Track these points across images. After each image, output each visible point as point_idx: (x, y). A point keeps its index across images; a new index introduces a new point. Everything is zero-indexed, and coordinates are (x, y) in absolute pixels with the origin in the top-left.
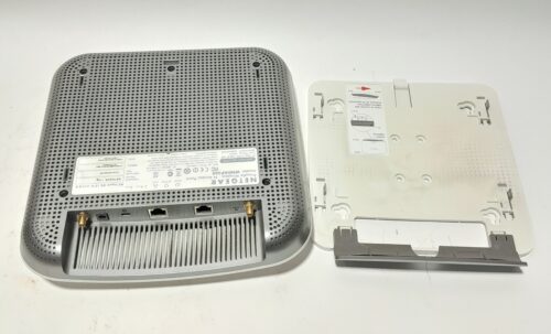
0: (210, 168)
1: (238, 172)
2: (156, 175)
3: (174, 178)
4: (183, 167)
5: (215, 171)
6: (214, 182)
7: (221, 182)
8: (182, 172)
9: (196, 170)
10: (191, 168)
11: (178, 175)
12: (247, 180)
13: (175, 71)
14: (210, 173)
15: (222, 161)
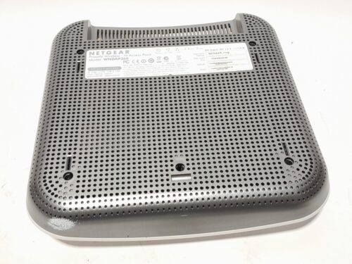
0: (131, 63)
1: (105, 59)
2: (179, 58)
3: (163, 56)
4: (154, 64)
5: (126, 60)
6: (127, 52)
7: (121, 52)
8: (156, 60)
9: (144, 61)
10: (148, 62)
11: (159, 58)
12: (98, 53)
13: (175, 164)
14: (131, 59)
15: (120, 68)
